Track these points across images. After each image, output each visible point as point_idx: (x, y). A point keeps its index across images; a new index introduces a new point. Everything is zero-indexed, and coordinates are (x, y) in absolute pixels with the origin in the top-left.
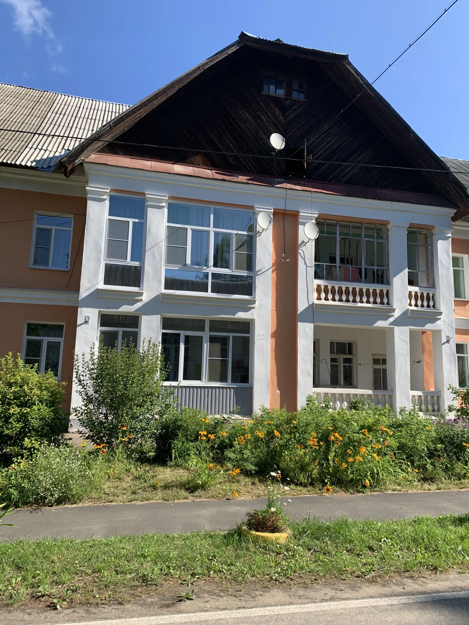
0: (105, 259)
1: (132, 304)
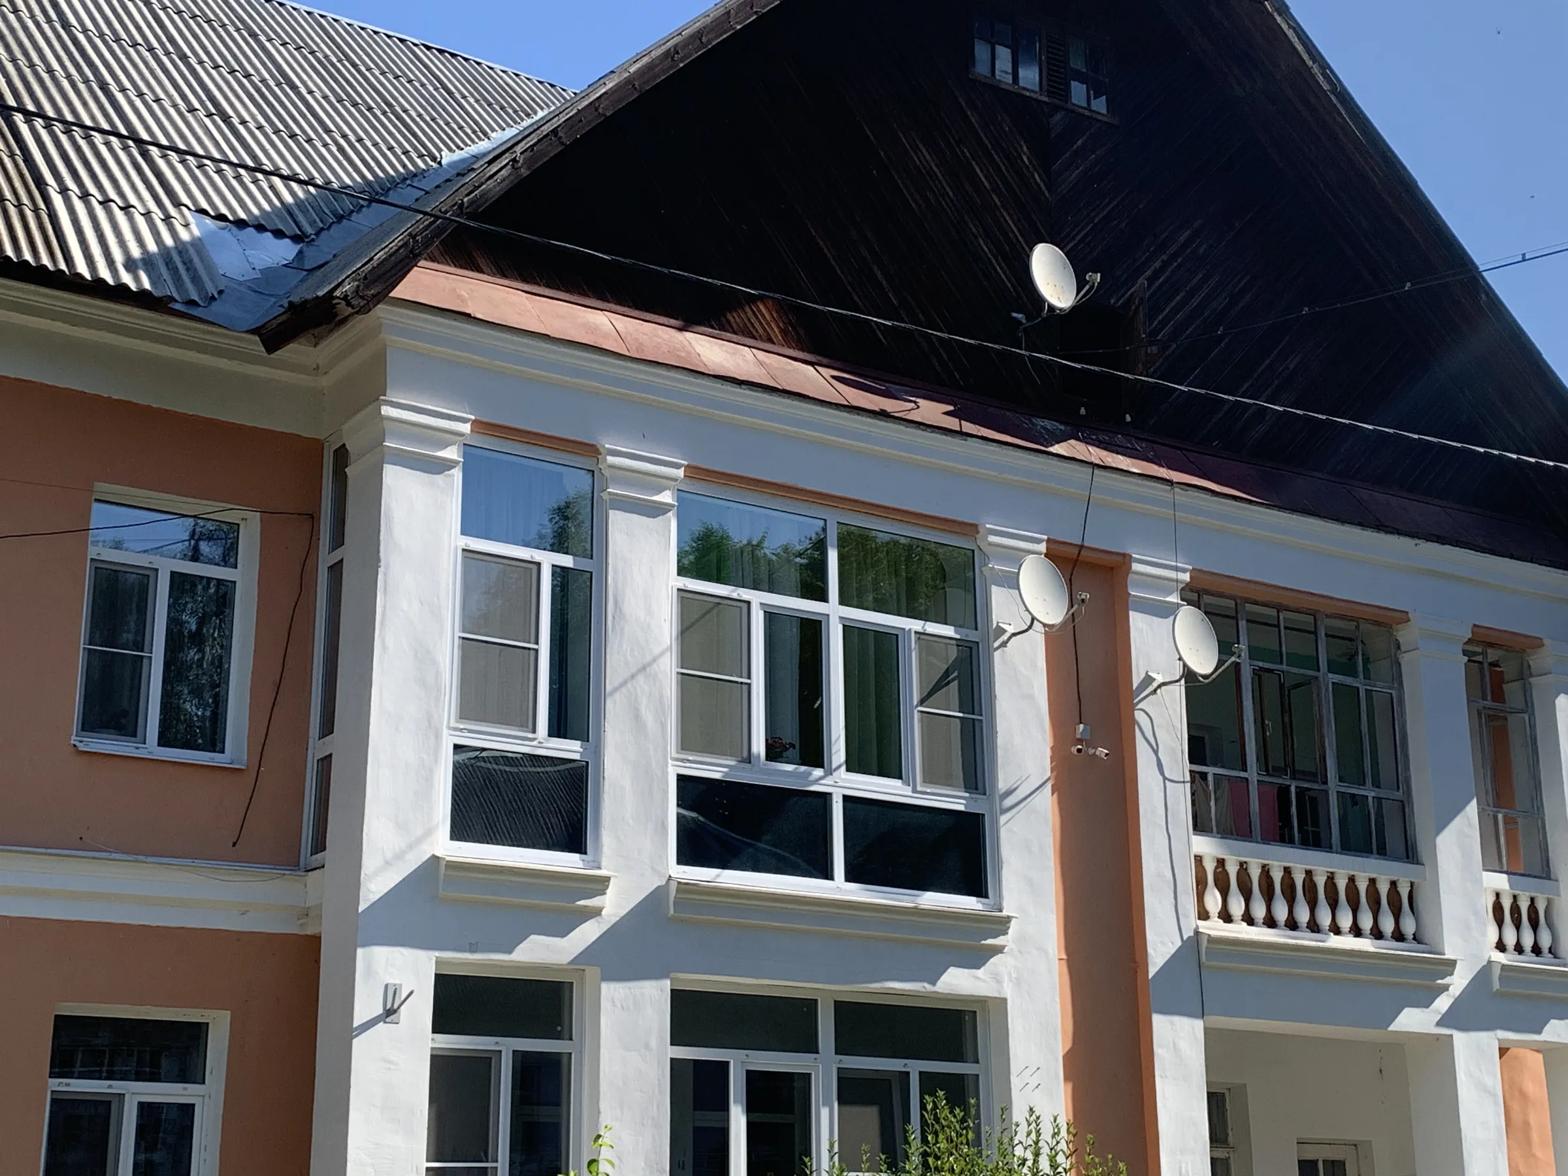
0: (453, 725)
1: (562, 932)
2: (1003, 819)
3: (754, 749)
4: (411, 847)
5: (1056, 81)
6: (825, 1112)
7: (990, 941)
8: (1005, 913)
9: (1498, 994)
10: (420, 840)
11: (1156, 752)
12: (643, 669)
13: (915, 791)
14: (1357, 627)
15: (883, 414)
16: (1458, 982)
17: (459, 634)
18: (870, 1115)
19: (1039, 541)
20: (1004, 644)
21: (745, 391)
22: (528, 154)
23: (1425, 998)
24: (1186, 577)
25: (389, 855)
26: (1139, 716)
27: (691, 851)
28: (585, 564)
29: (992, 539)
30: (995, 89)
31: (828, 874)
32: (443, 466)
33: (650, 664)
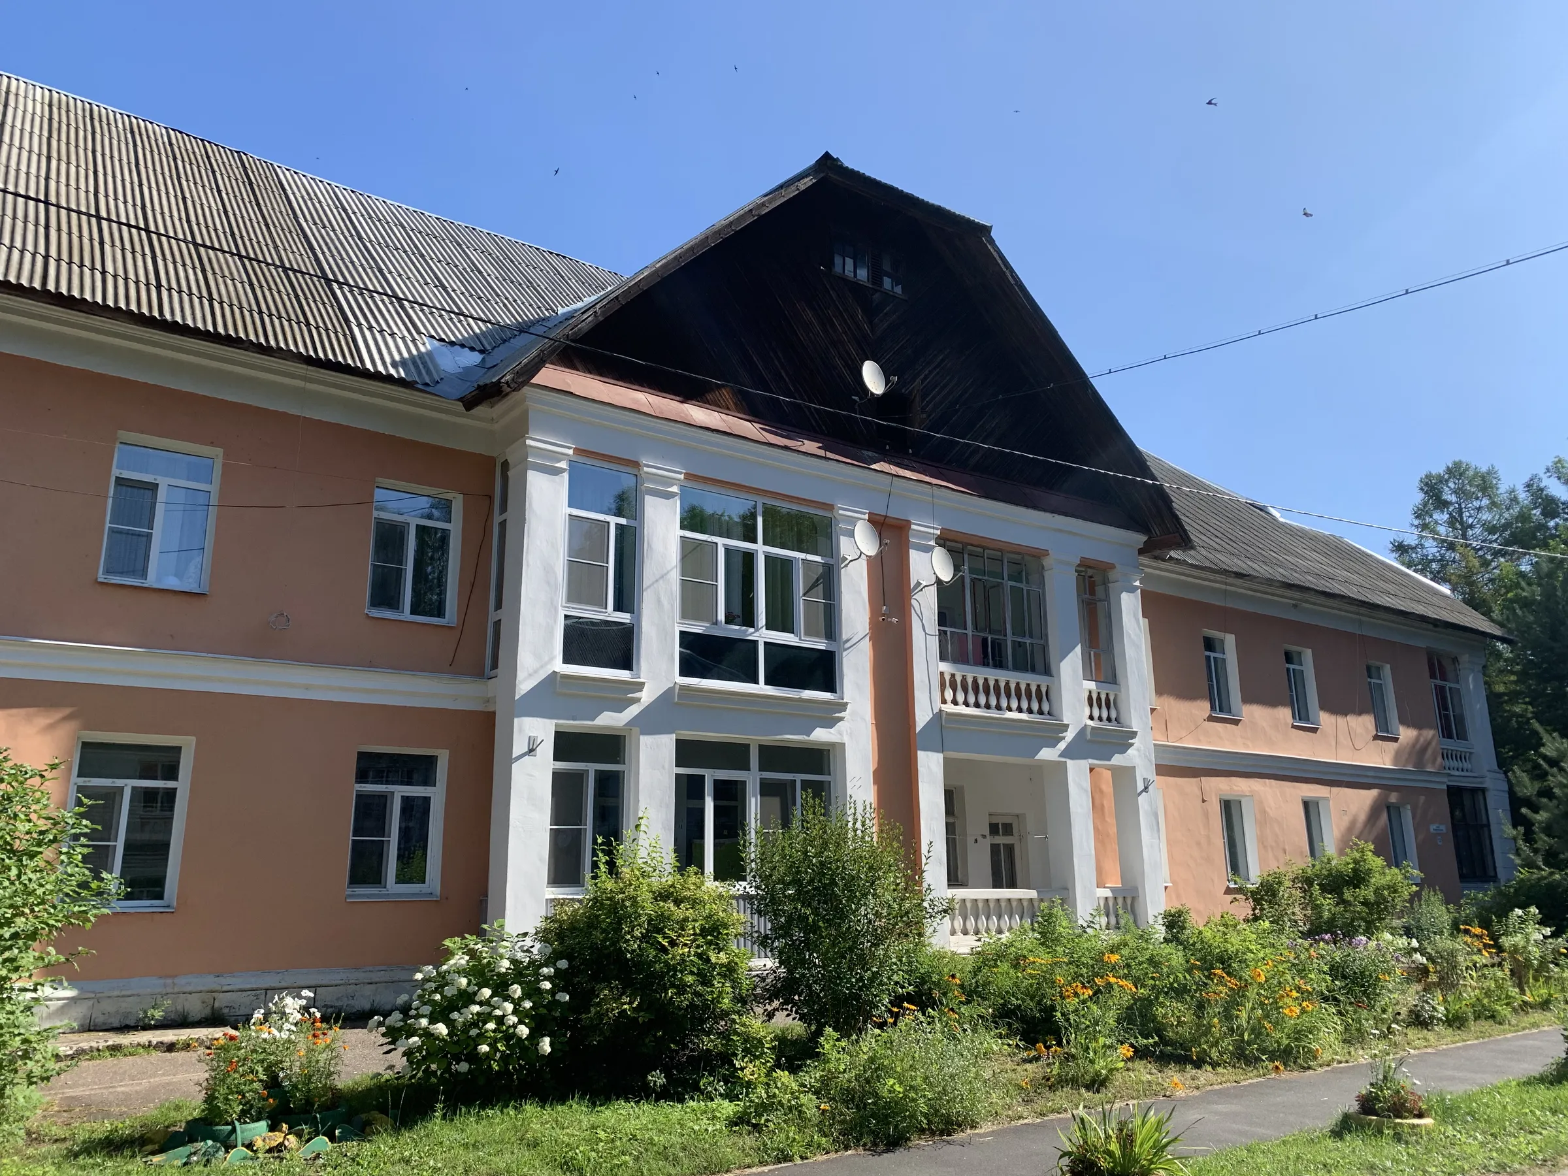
0: (564, 604)
1: (620, 710)
2: (845, 654)
3: (719, 618)
4: (542, 667)
5: (876, 276)
6: (753, 800)
7: (837, 715)
8: (845, 701)
9: (1089, 741)
10: (546, 664)
11: (922, 620)
12: (662, 577)
13: (800, 639)
14: (1023, 558)
15: (786, 448)
16: (1070, 735)
17: (567, 558)
18: (775, 802)
19: (865, 514)
20: (846, 566)
21: (715, 435)
22: (603, 309)
23: (1053, 742)
24: (938, 532)
25: (531, 671)
26: (914, 602)
27: (687, 668)
28: (633, 523)
29: (841, 512)
30: (844, 279)
31: (756, 682)
32: (561, 471)
33: (666, 574)
